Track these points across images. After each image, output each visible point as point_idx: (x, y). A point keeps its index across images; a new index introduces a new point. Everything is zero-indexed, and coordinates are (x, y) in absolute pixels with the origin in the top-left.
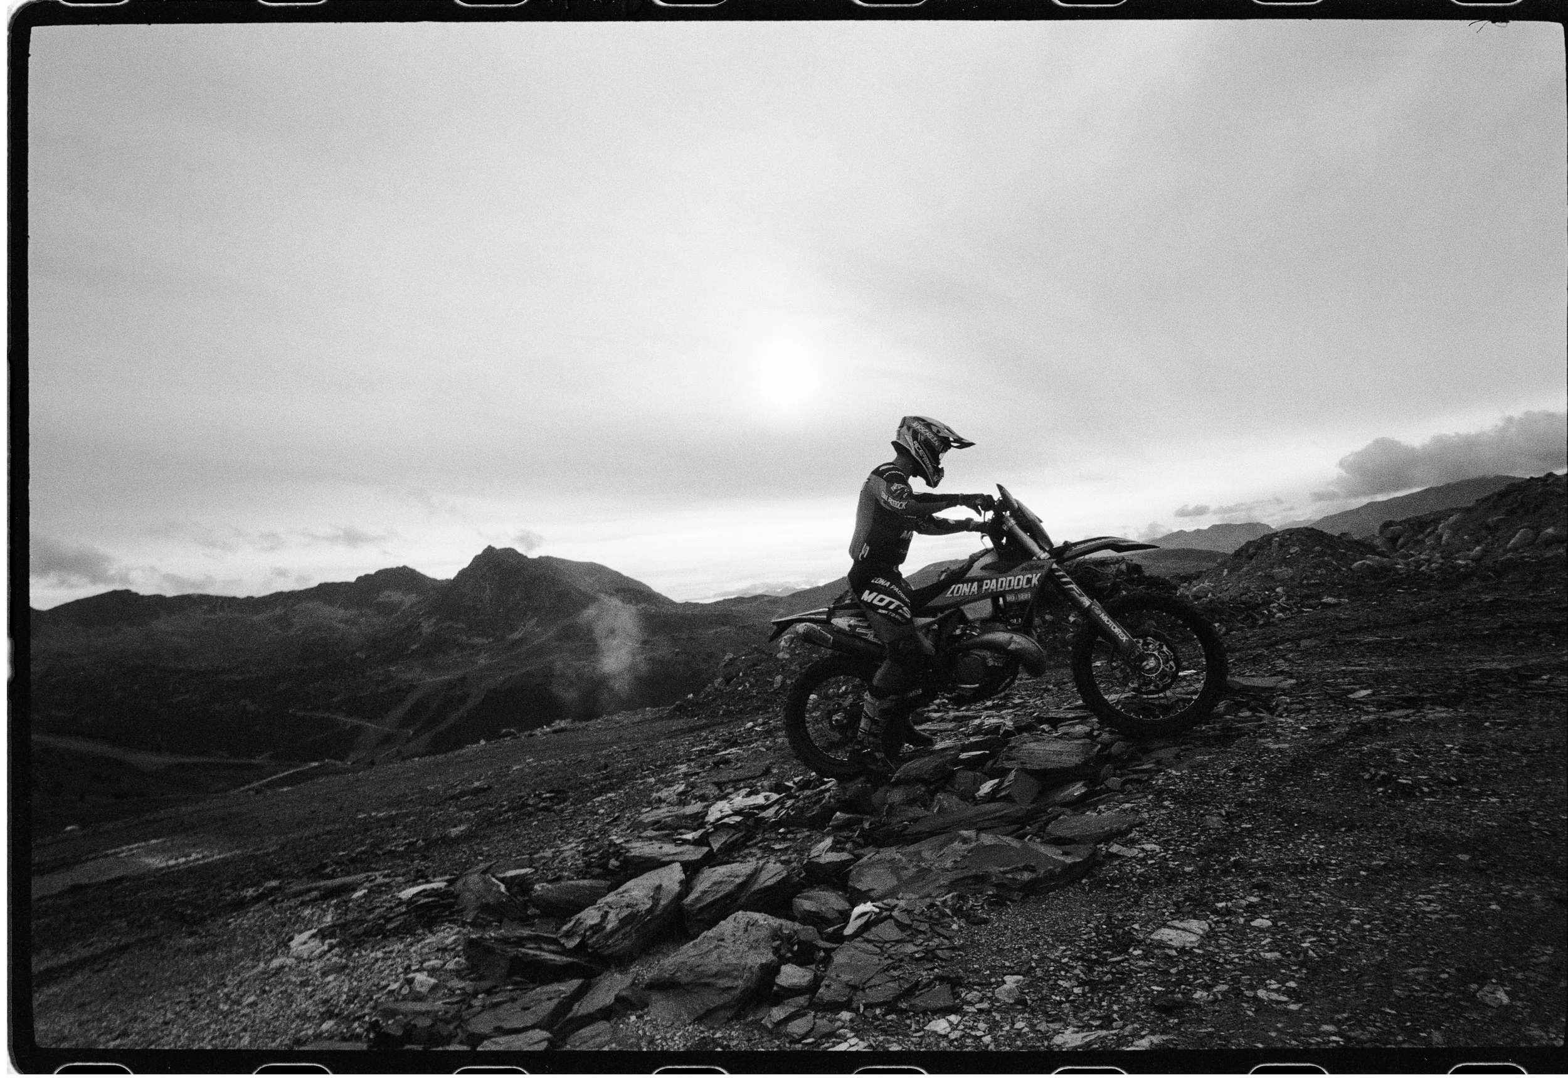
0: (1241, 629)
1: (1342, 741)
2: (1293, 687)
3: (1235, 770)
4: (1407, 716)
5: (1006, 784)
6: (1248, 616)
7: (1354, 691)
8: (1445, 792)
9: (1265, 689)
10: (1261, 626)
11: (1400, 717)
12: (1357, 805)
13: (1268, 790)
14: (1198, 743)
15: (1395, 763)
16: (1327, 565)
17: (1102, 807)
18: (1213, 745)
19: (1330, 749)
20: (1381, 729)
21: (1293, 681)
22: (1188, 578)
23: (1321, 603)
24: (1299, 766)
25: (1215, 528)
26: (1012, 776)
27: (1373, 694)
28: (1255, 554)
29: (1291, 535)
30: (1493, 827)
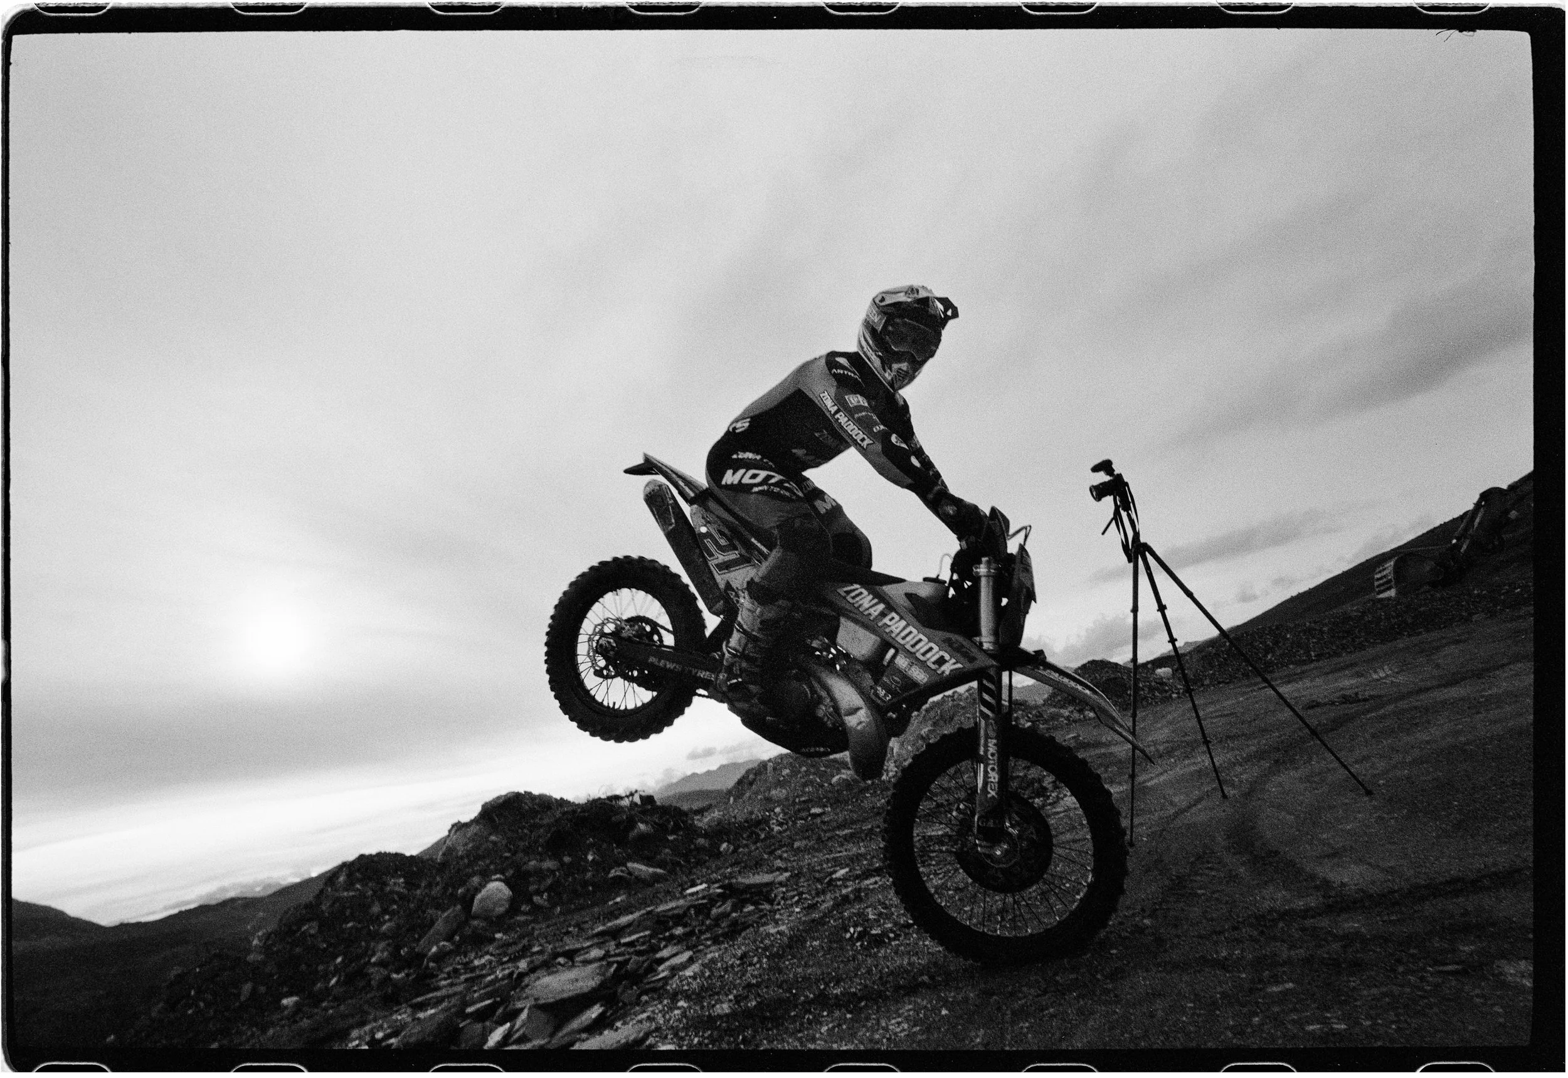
0: (746, 846)
1: (828, 914)
2: (788, 879)
3: (741, 958)
4: (876, 883)
5: (517, 1027)
6: (752, 833)
7: (835, 872)
8: (906, 934)
9: (767, 884)
10: (762, 841)
11: (871, 884)
12: (842, 961)
13: (770, 969)
14: (709, 943)
15: (869, 920)
16: (812, 782)
17: (619, 1024)
18: (723, 942)
19: (821, 922)
20: (858, 896)
21: (787, 874)
22: (701, 812)
23: (810, 815)
24: (795, 941)
25: (722, 768)
26: (524, 1016)
27: (850, 871)
28: (754, 780)
29: (782, 759)
30: (939, 951)
